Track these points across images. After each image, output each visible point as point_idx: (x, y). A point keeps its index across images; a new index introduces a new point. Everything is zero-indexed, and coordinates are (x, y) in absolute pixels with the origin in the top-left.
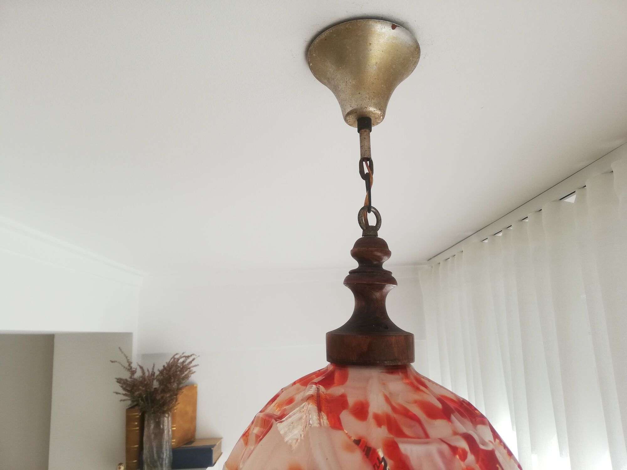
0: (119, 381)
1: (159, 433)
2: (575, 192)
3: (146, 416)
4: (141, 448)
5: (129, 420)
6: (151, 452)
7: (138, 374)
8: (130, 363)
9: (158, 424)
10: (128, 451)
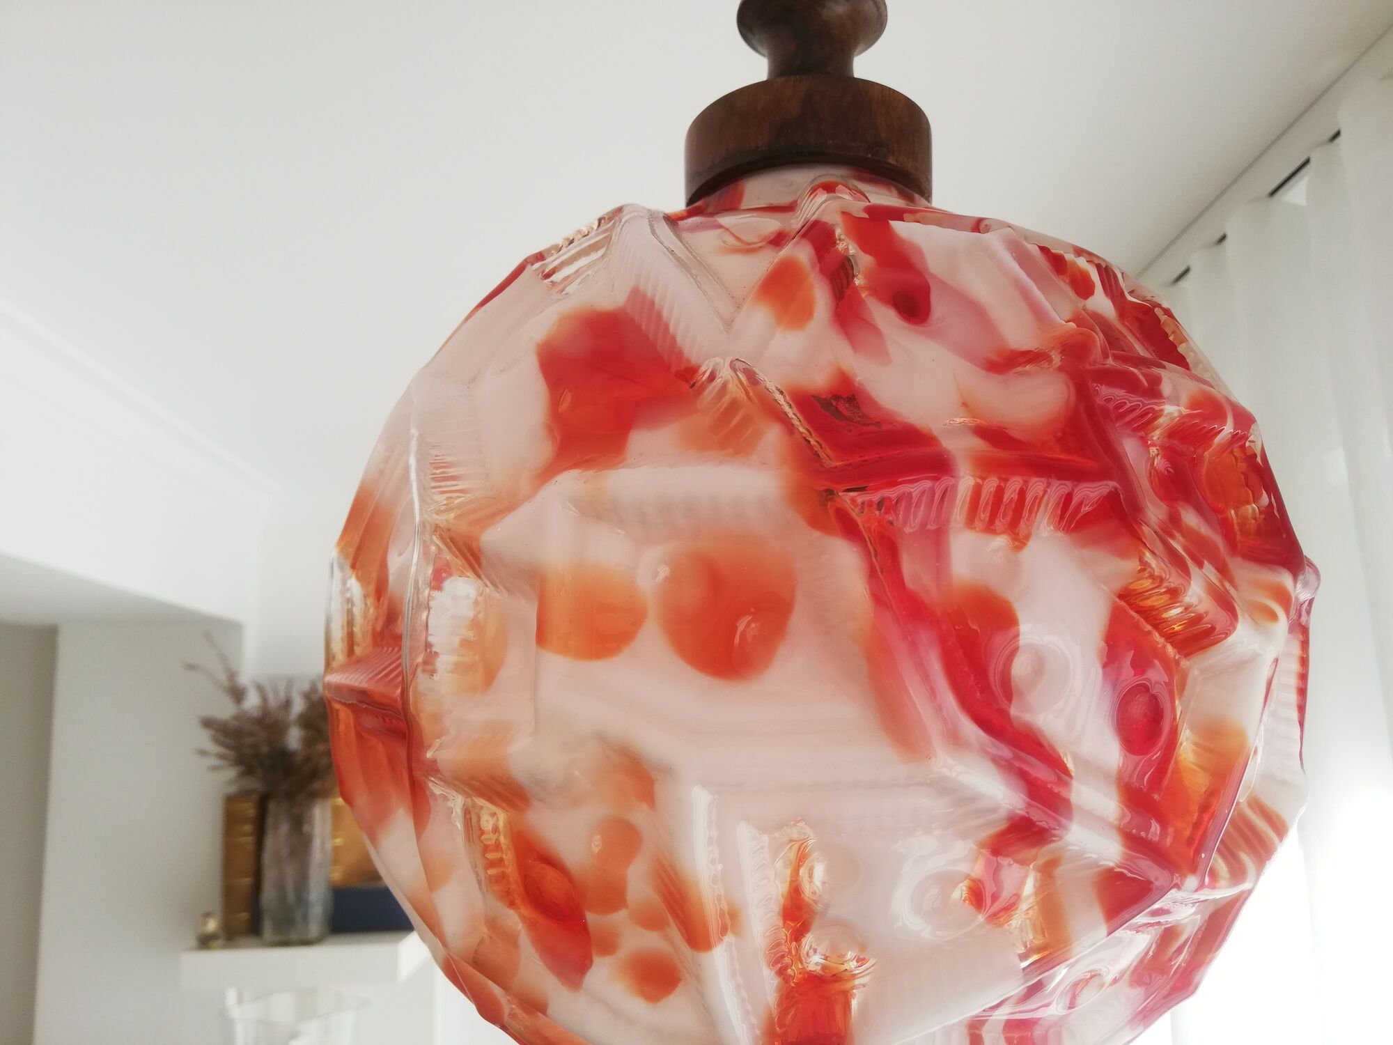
0: (208, 723)
1: (301, 844)
2: (1307, 162)
3: (272, 806)
4: (257, 888)
5: (231, 820)
6: (281, 888)
7: (252, 702)
8: (232, 676)
9: (299, 824)
10: (228, 892)
